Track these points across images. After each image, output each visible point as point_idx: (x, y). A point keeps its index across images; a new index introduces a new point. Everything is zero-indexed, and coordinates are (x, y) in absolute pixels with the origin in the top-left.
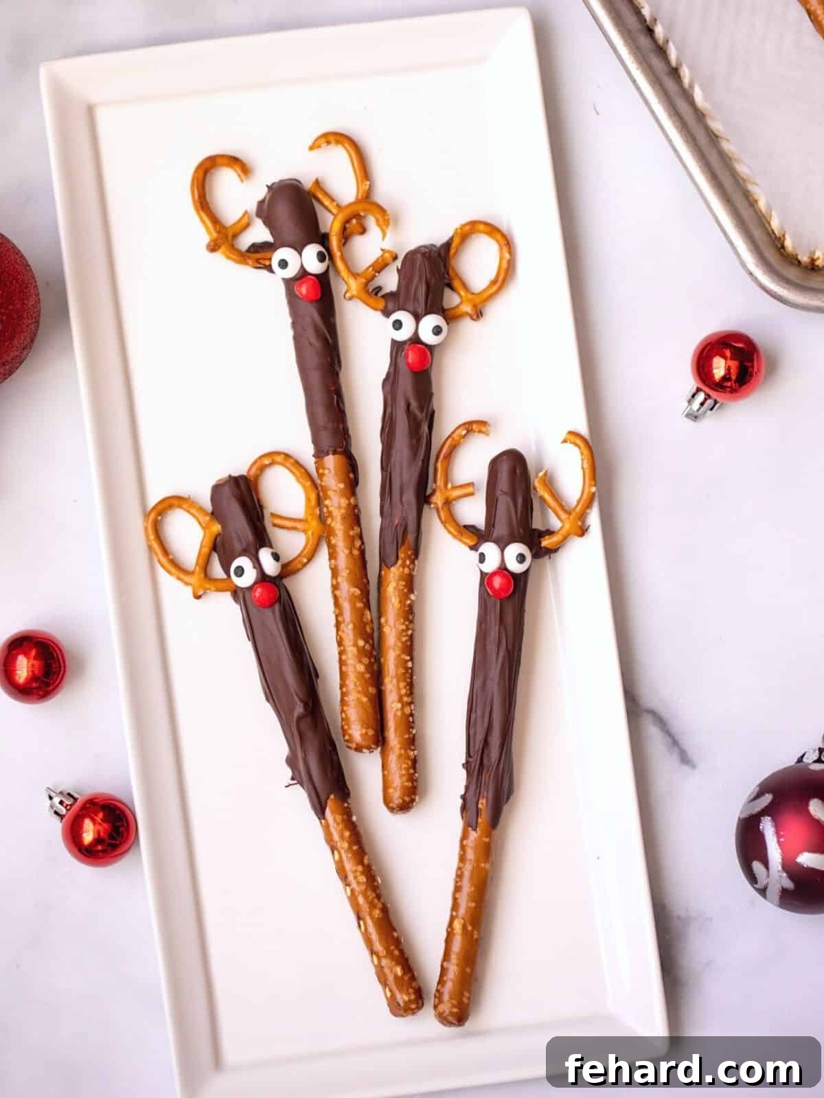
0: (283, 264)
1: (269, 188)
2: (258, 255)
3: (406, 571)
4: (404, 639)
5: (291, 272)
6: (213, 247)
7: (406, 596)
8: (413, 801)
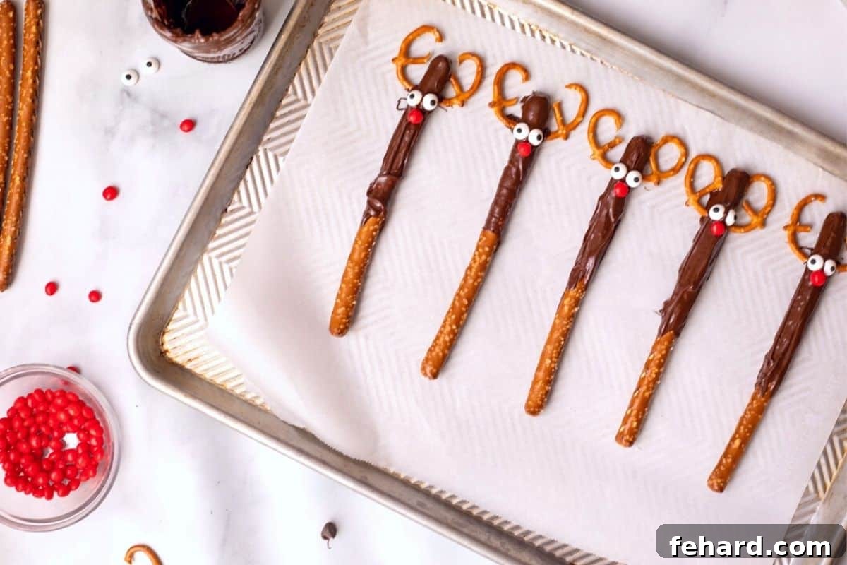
0: (520, 131)
1: (534, 93)
2: (511, 120)
3: (578, 295)
4: (564, 329)
5: (521, 137)
6: (492, 105)
7: (573, 308)
8: (539, 411)
